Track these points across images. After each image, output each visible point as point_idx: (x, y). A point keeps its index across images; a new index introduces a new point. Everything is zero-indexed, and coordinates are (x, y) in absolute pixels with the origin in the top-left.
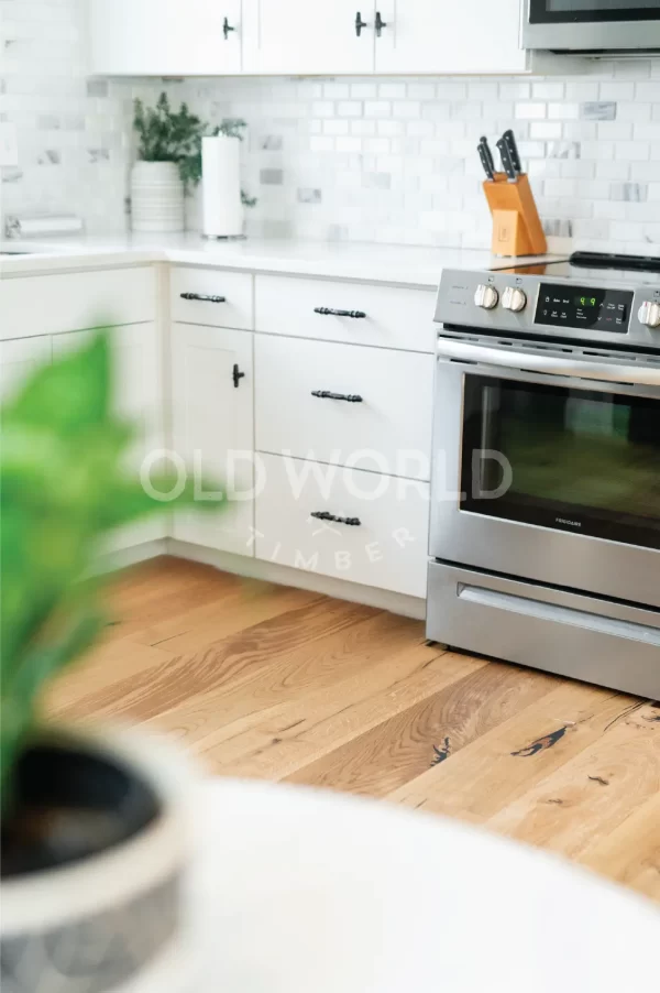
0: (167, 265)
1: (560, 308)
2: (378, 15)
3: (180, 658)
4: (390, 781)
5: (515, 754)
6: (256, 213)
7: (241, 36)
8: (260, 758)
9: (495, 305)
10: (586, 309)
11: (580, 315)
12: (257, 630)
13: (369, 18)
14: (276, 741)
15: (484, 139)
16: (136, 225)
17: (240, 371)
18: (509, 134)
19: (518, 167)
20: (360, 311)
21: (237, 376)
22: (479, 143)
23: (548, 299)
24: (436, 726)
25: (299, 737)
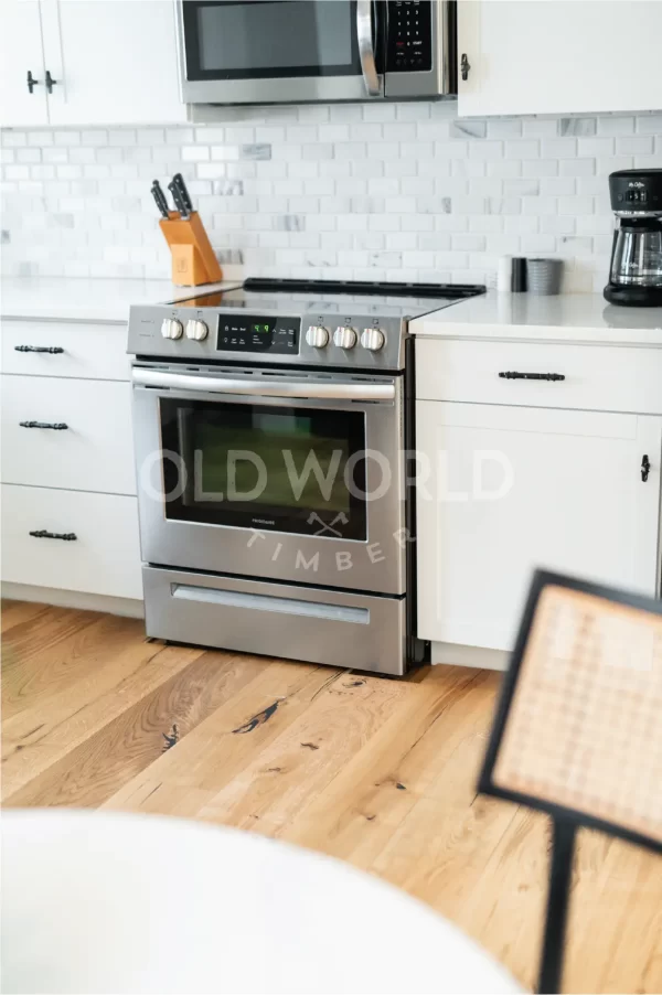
1: (238, 335)
2: (48, 73)
5: (235, 732)
9: (181, 336)
10: (261, 335)
11: (256, 339)
13: (39, 76)
14: (19, 748)
15: (156, 183)
18: (178, 177)
19: (189, 206)
20: (58, 346)
22: (152, 186)
23: (227, 328)
24: (163, 715)
25: (41, 742)
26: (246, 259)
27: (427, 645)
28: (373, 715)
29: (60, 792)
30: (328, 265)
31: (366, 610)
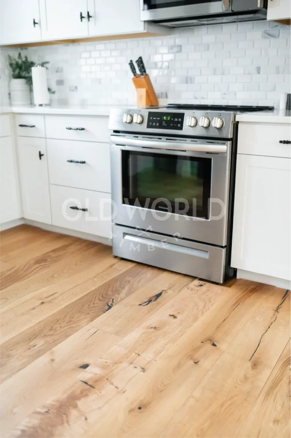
0: (14, 114)
1: (156, 121)
2: (88, 13)
3: (14, 267)
4: (87, 320)
5: (140, 305)
6: (55, 96)
7: (40, 25)
8: (33, 311)
9: (132, 122)
10: (166, 121)
11: (164, 124)
12: (49, 254)
13: (85, 15)
14: (42, 303)
15: (131, 61)
16: (13, 103)
17: (42, 153)
18: (140, 58)
19: (145, 71)
20: (83, 127)
21: (41, 155)
22: (129, 62)
23: (151, 118)
24: (110, 293)
25: (53, 301)
26: (169, 96)
27: (235, 270)
28: (206, 303)
29: (51, 329)
30: (203, 98)
31: (207, 252)
